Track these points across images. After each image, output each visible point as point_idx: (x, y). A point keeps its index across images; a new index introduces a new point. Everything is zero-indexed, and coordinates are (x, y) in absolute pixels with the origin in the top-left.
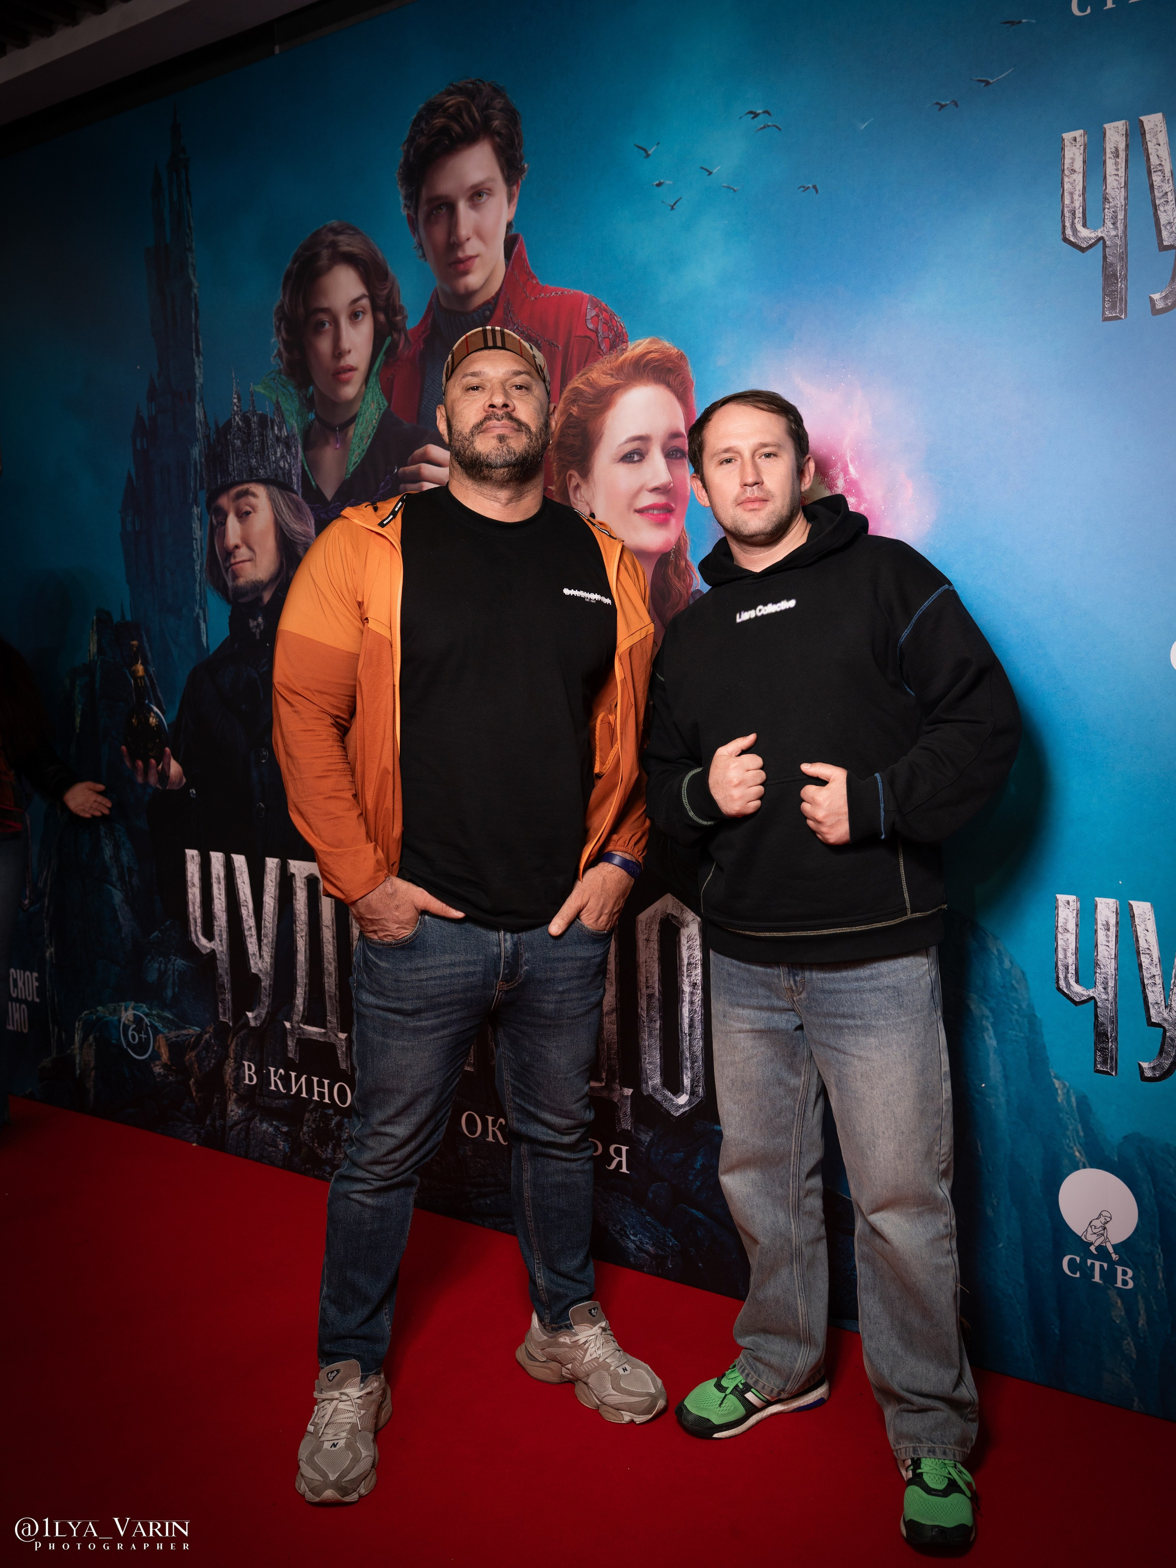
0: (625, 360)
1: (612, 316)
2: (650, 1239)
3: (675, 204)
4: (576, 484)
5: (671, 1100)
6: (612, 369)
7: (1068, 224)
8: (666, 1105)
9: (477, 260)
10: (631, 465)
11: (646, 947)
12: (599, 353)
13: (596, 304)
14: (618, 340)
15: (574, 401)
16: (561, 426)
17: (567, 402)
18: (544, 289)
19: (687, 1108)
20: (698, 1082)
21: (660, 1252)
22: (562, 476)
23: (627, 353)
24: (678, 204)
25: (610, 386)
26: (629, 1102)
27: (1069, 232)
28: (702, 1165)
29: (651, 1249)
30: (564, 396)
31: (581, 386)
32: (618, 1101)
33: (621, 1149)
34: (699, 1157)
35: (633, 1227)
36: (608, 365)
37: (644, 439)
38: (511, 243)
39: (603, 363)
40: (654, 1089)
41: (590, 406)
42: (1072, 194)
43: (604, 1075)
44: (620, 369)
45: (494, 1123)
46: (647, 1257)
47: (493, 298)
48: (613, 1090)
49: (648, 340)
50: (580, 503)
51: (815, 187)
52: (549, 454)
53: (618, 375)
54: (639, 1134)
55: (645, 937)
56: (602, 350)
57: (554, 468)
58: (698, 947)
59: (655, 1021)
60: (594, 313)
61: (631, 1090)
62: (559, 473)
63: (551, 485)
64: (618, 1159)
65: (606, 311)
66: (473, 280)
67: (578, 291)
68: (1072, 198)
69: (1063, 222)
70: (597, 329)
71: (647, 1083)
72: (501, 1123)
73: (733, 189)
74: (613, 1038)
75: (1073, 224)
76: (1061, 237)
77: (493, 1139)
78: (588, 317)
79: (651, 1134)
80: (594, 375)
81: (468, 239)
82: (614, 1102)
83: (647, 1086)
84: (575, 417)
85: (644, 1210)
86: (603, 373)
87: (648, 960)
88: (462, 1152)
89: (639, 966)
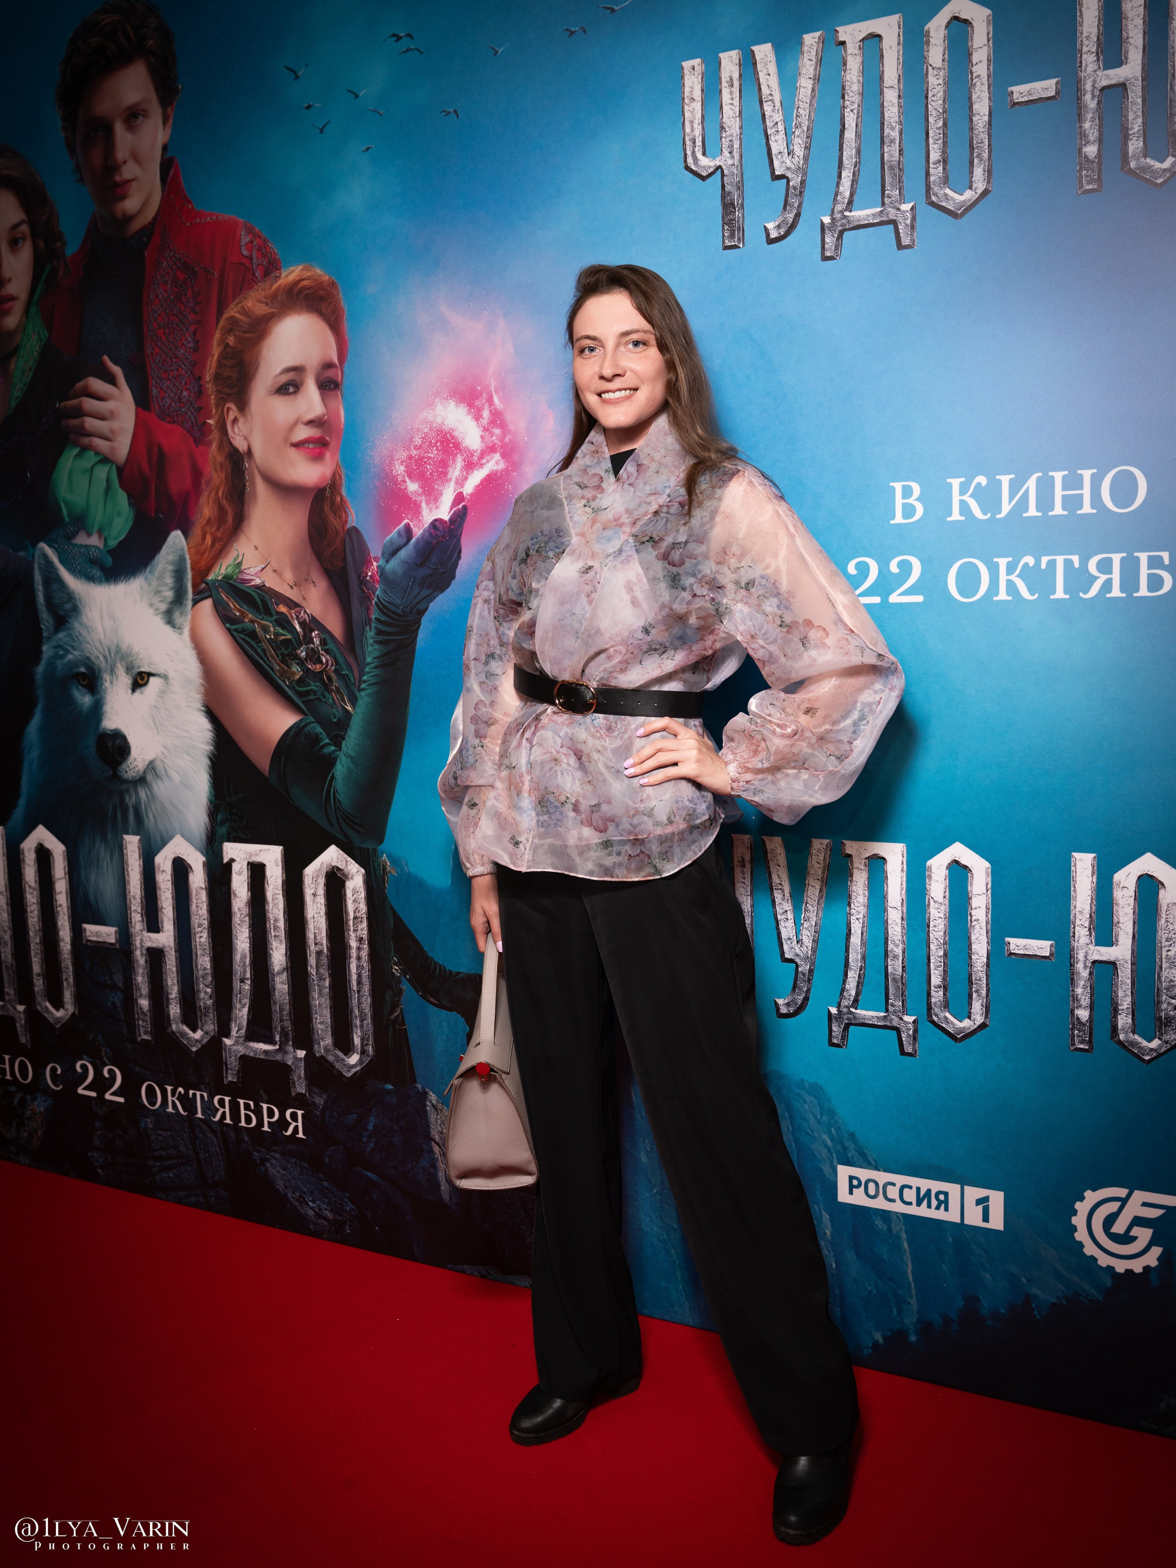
0: (278, 288)
1: (265, 242)
2: (328, 1204)
3: (324, 127)
4: (233, 417)
5: (343, 1060)
6: (266, 298)
7: (689, 153)
8: (338, 1065)
9: (134, 184)
10: (286, 397)
11: (314, 902)
12: (254, 281)
13: (250, 230)
14: (272, 267)
15: (229, 331)
16: (219, 356)
17: (224, 332)
18: (200, 215)
19: (358, 1068)
20: (368, 1040)
21: (338, 1217)
22: (220, 410)
23: (281, 281)
24: (327, 127)
25: (264, 316)
26: (303, 1065)
27: (690, 160)
28: (375, 1126)
29: (329, 1215)
30: (220, 325)
31: (237, 315)
32: (292, 1064)
33: (296, 1113)
34: (372, 1119)
35: (312, 1194)
36: (263, 293)
37: (298, 369)
38: (167, 166)
39: (257, 290)
40: (327, 1050)
41: (246, 335)
42: (692, 122)
43: (277, 1038)
44: (274, 297)
45: (173, 1093)
46: (326, 1223)
47: (150, 223)
48: (286, 1053)
49: (300, 268)
50: (238, 437)
51: (455, 112)
52: (208, 386)
53: (272, 303)
54: (313, 1097)
55: (312, 891)
56: (256, 278)
57: (212, 401)
58: (363, 900)
59: (324, 979)
60: (248, 239)
61: (304, 1052)
62: (217, 407)
63: (210, 419)
64: (294, 1124)
65: (259, 237)
66: (131, 204)
67: (233, 216)
68: (692, 126)
69: (685, 150)
70: (251, 255)
71: (319, 1044)
72: (180, 1092)
73: (378, 112)
74: (284, 999)
75: (693, 152)
76: (683, 165)
77: (173, 1109)
78: (243, 243)
79: (325, 1097)
80: (249, 304)
81: (125, 162)
82: (288, 1065)
83: (320, 1047)
84: (232, 348)
85: (321, 1176)
86: (258, 302)
87: (316, 916)
88: (143, 1125)
89: (307, 922)
